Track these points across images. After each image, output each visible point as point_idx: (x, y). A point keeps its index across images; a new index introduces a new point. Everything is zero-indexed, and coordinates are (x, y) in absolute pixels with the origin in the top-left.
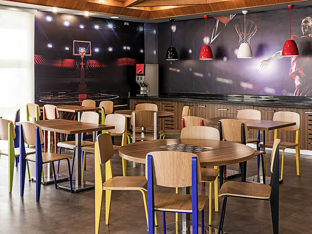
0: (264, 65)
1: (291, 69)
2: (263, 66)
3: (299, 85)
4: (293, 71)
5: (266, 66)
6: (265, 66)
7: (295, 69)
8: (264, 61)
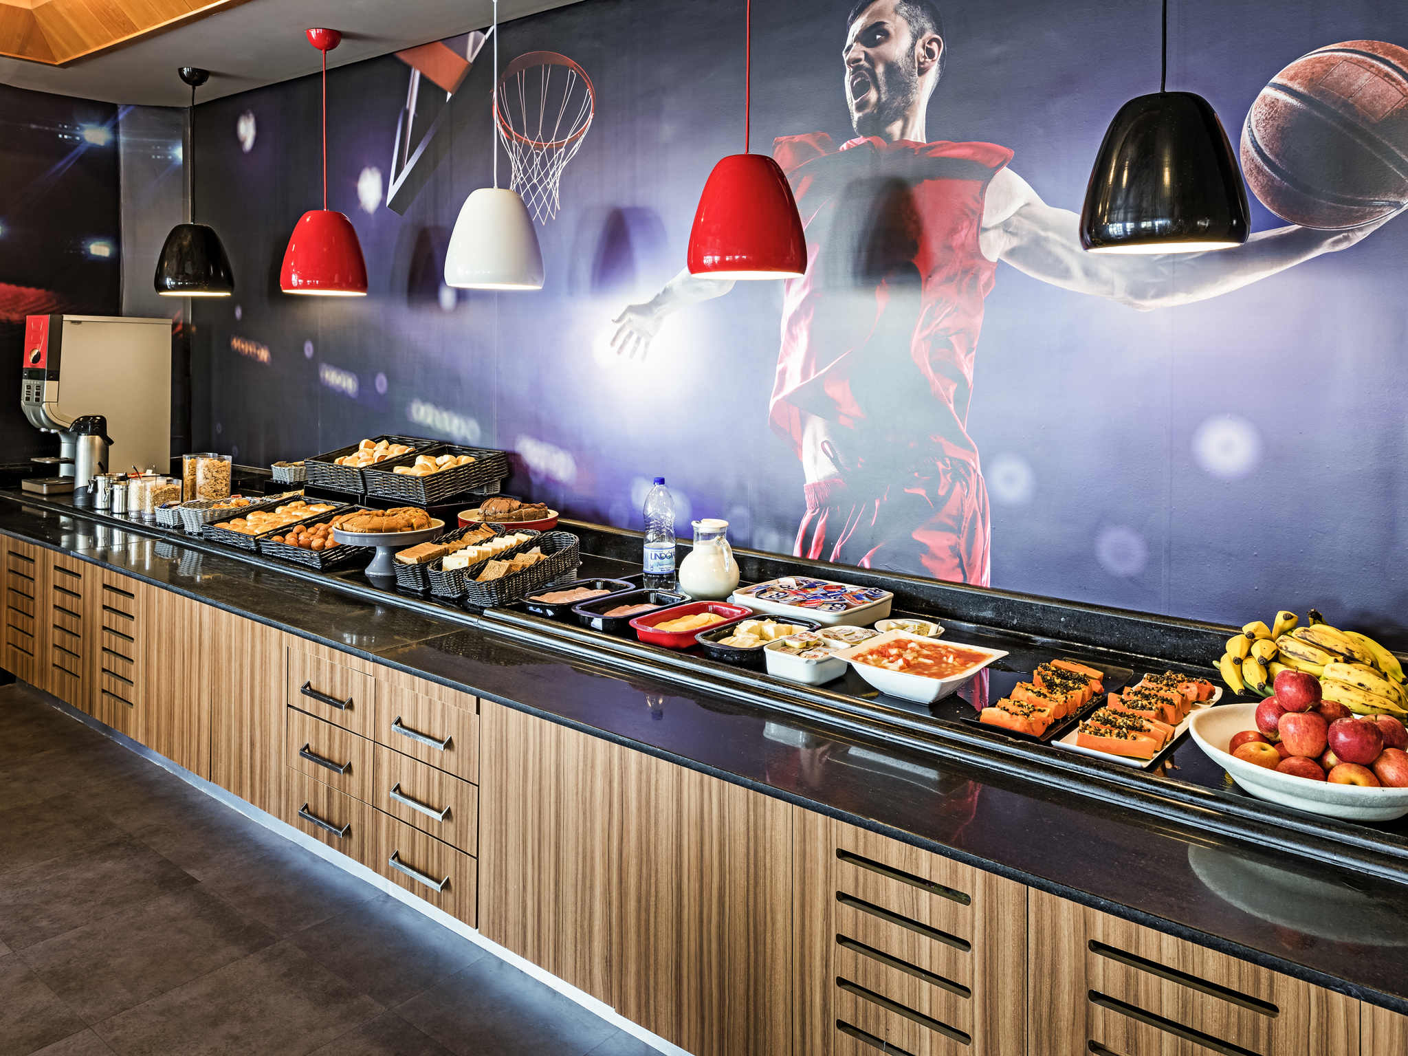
0: (631, 333)
1: (779, 367)
2: (625, 342)
3: (829, 482)
4: (793, 382)
5: (643, 342)
6: (638, 339)
7: (805, 373)
8: (632, 309)
